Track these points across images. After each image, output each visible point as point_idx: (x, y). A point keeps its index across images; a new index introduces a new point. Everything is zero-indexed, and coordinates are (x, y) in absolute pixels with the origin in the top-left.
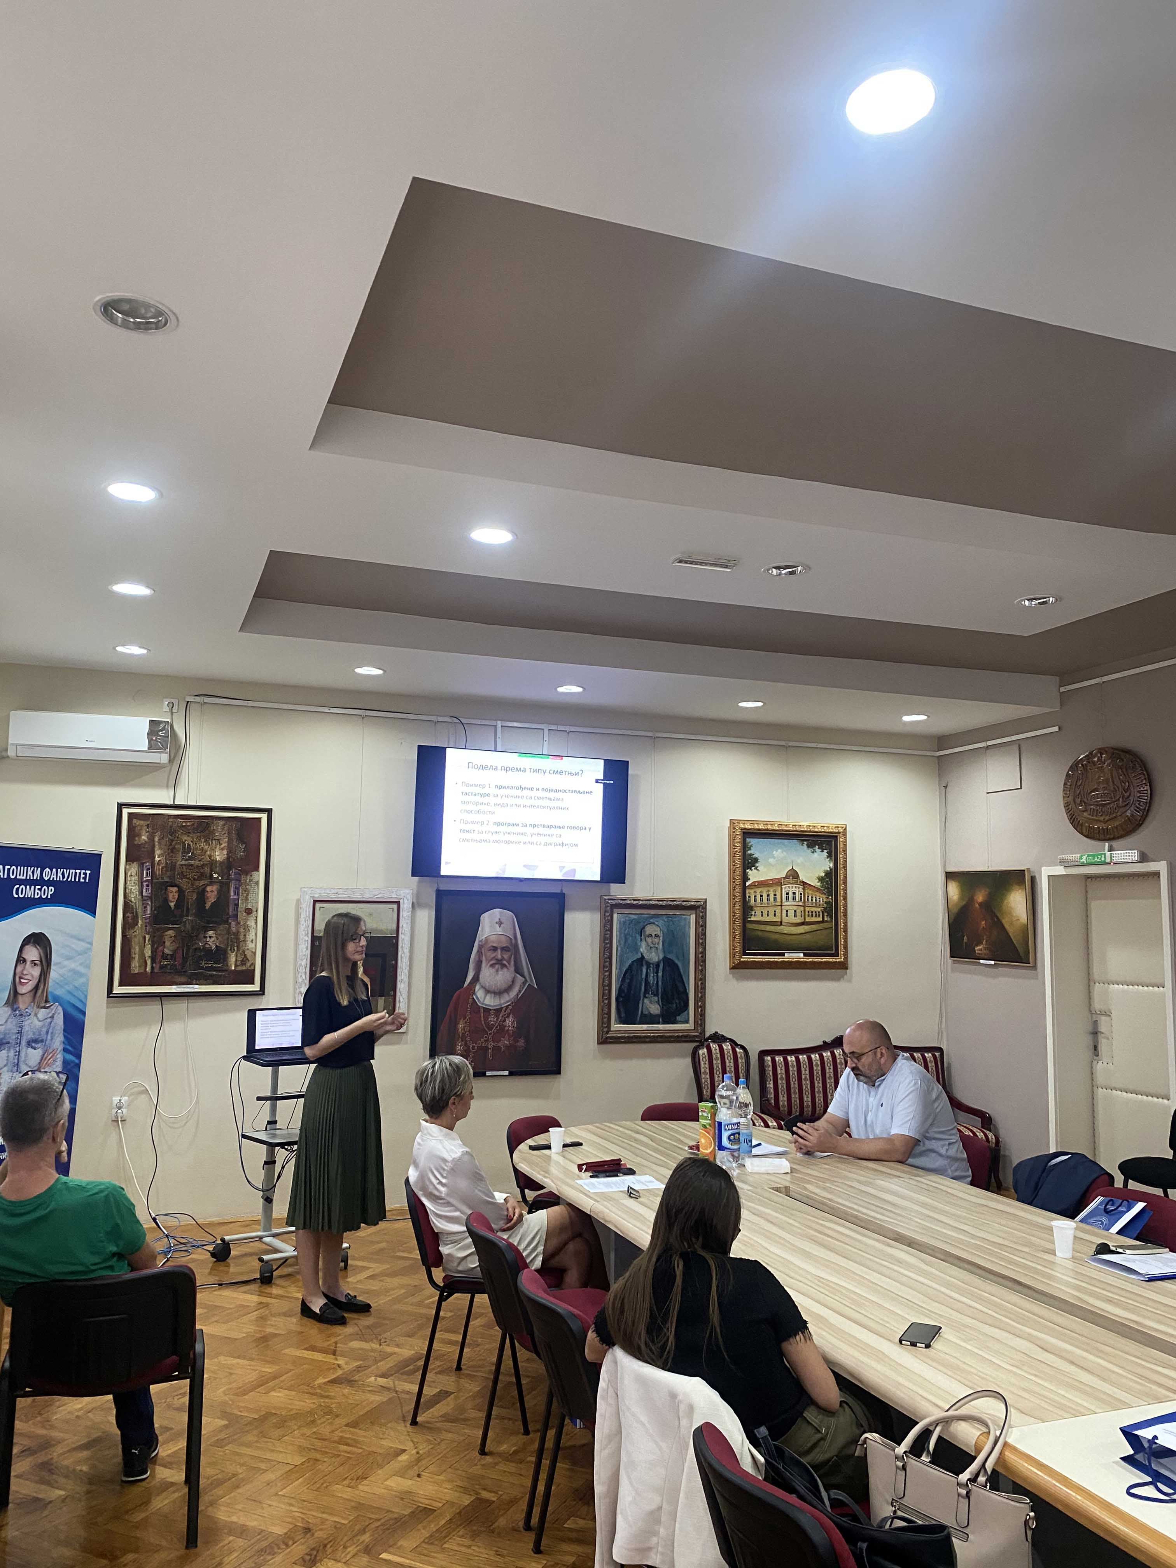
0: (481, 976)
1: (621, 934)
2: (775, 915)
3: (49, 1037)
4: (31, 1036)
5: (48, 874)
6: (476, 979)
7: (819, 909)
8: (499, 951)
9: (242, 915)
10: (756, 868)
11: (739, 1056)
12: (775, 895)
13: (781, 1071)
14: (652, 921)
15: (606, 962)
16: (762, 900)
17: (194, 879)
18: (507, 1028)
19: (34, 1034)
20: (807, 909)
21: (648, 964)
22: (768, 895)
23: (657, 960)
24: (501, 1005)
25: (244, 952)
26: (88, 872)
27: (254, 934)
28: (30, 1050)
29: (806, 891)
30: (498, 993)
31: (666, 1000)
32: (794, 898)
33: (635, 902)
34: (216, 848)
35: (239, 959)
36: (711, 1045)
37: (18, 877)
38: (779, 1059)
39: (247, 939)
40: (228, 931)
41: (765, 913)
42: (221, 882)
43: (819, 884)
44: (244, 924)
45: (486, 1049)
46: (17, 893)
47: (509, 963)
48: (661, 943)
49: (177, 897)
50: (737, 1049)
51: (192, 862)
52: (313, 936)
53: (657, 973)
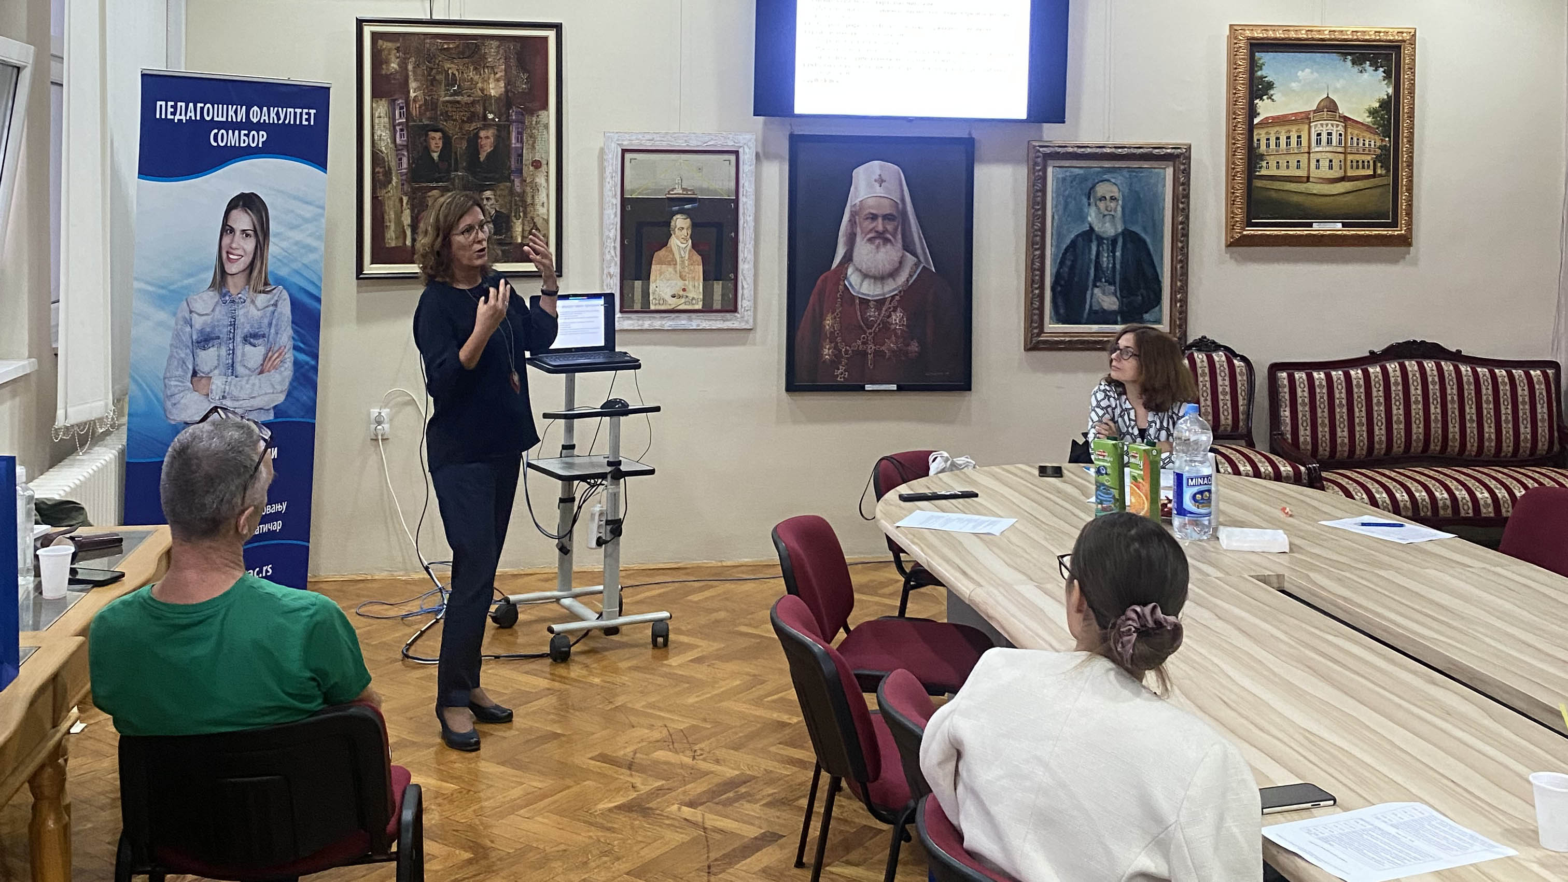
0: (855, 254)
1: (1058, 196)
2: (1298, 167)
3: (273, 331)
4: (247, 329)
5: (256, 115)
6: (848, 258)
7: (1369, 158)
8: (880, 220)
9: (528, 170)
10: (1270, 98)
11: (1238, 370)
12: (1299, 137)
13: (1302, 393)
14: (1105, 177)
15: (1037, 236)
16: (1278, 145)
17: (463, 121)
18: (893, 327)
19: (252, 327)
20: (1350, 157)
21: (1100, 239)
22: (1288, 138)
23: (1113, 234)
24: (884, 294)
25: (532, 219)
26: (313, 112)
27: (544, 195)
28: (248, 348)
29: (1349, 130)
30: (880, 278)
31: (1126, 290)
32: (1329, 142)
33: (1080, 151)
34: (489, 78)
35: (527, 228)
36: (1196, 355)
37: (216, 119)
38: (1300, 376)
39: (537, 201)
40: (511, 192)
41: (1283, 164)
42: (498, 125)
43: (1370, 119)
44: (531, 182)
45: (864, 354)
46: (216, 140)
47: (894, 237)
48: (1119, 209)
49: (441, 145)
50: (1235, 362)
51: (459, 98)
52: (624, 201)
53: (1114, 252)
